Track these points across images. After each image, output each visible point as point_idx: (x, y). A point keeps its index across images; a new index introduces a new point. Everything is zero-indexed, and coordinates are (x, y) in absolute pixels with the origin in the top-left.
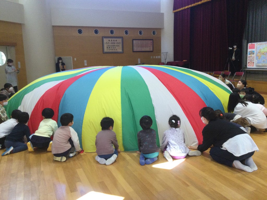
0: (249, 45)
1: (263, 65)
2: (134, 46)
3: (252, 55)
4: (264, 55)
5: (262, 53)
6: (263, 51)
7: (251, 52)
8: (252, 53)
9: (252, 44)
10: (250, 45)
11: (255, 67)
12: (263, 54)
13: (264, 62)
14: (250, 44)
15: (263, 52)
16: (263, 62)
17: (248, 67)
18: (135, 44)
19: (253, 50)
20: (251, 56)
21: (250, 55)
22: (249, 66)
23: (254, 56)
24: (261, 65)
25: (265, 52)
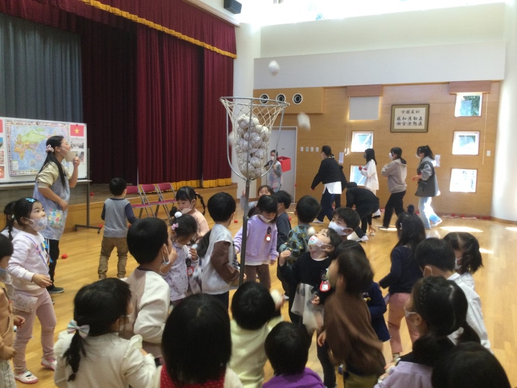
4: (29, 149)
5: (26, 145)
6: (27, 141)
11: (7, 179)
12: (28, 147)
13: (33, 165)
15: (28, 143)
23: (3, 152)
25: (33, 142)
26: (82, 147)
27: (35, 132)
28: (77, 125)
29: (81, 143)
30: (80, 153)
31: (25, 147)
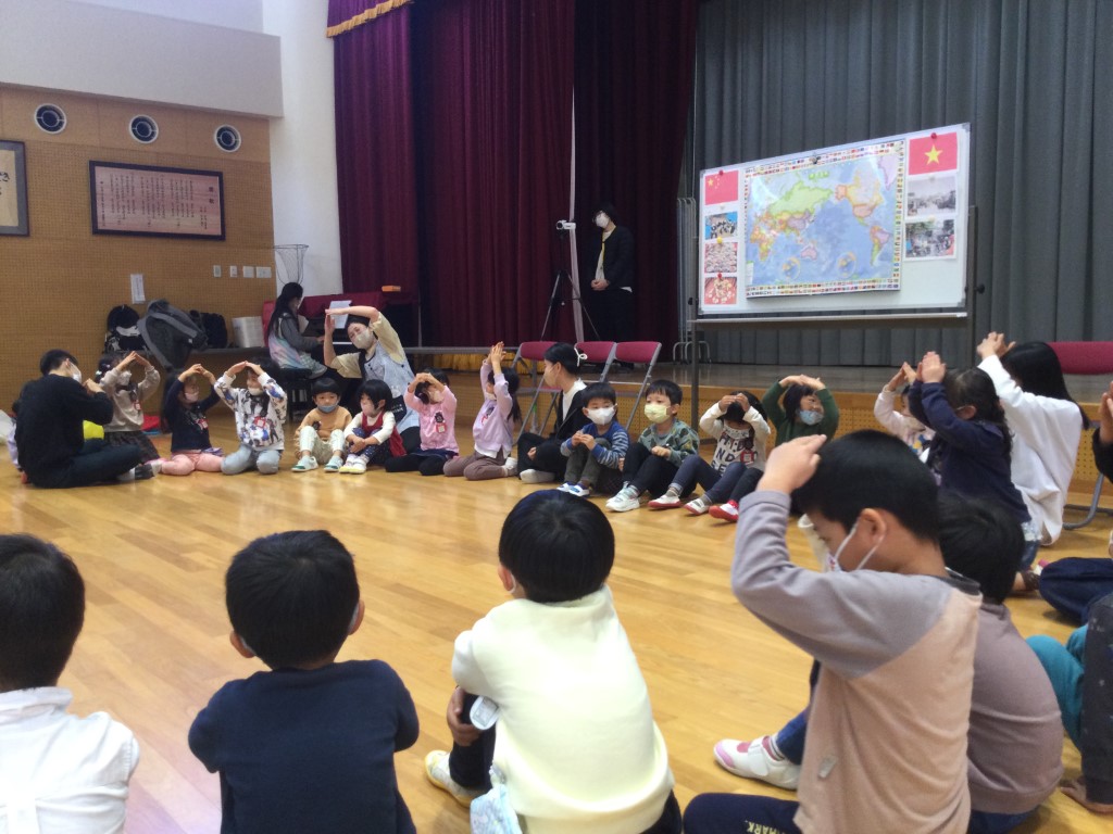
0: (708, 178)
1: (787, 291)
2: (99, 202)
3: (726, 239)
4: (788, 231)
5: (781, 222)
6: (784, 211)
7: (717, 221)
8: (726, 224)
9: (721, 173)
10: (711, 182)
11: (741, 305)
12: (786, 224)
13: (791, 271)
14: (712, 177)
15: (785, 217)
16: (786, 272)
17: (705, 308)
18: (107, 191)
19: (728, 207)
20: (721, 245)
21: (714, 241)
22: (709, 301)
23: (736, 244)
24: (776, 292)
25: (798, 212)
26: (949, 204)
27: (807, 183)
28: (934, 136)
29: (945, 193)
30: (942, 225)
31: (778, 227)
